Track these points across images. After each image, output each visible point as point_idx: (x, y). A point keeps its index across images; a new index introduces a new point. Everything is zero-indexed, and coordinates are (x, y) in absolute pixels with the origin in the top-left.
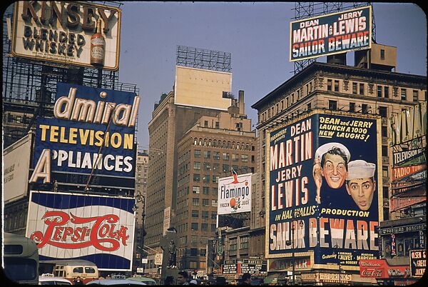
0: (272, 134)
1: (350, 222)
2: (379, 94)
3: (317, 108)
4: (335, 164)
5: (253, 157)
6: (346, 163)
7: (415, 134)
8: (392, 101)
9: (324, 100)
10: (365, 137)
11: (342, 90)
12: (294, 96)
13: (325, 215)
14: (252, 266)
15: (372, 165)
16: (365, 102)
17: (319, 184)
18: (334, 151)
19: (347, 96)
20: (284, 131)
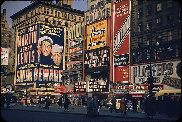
0: (19, 31)
1: (51, 70)
2: (66, 17)
3: (39, 21)
4: (47, 46)
5: (10, 40)
6: (51, 46)
7: (79, 35)
8: (70, 21)
9: (43, 17)
10: (59, 35)
11: (50, 14)
12: (30, 14)
13: (41, 67)
14: (8, 89)
15: (61, 47)
16: (60, 20)
17: (39, 54)
18: (46, 40)
19: (52, 16)
20: (25, 30)
